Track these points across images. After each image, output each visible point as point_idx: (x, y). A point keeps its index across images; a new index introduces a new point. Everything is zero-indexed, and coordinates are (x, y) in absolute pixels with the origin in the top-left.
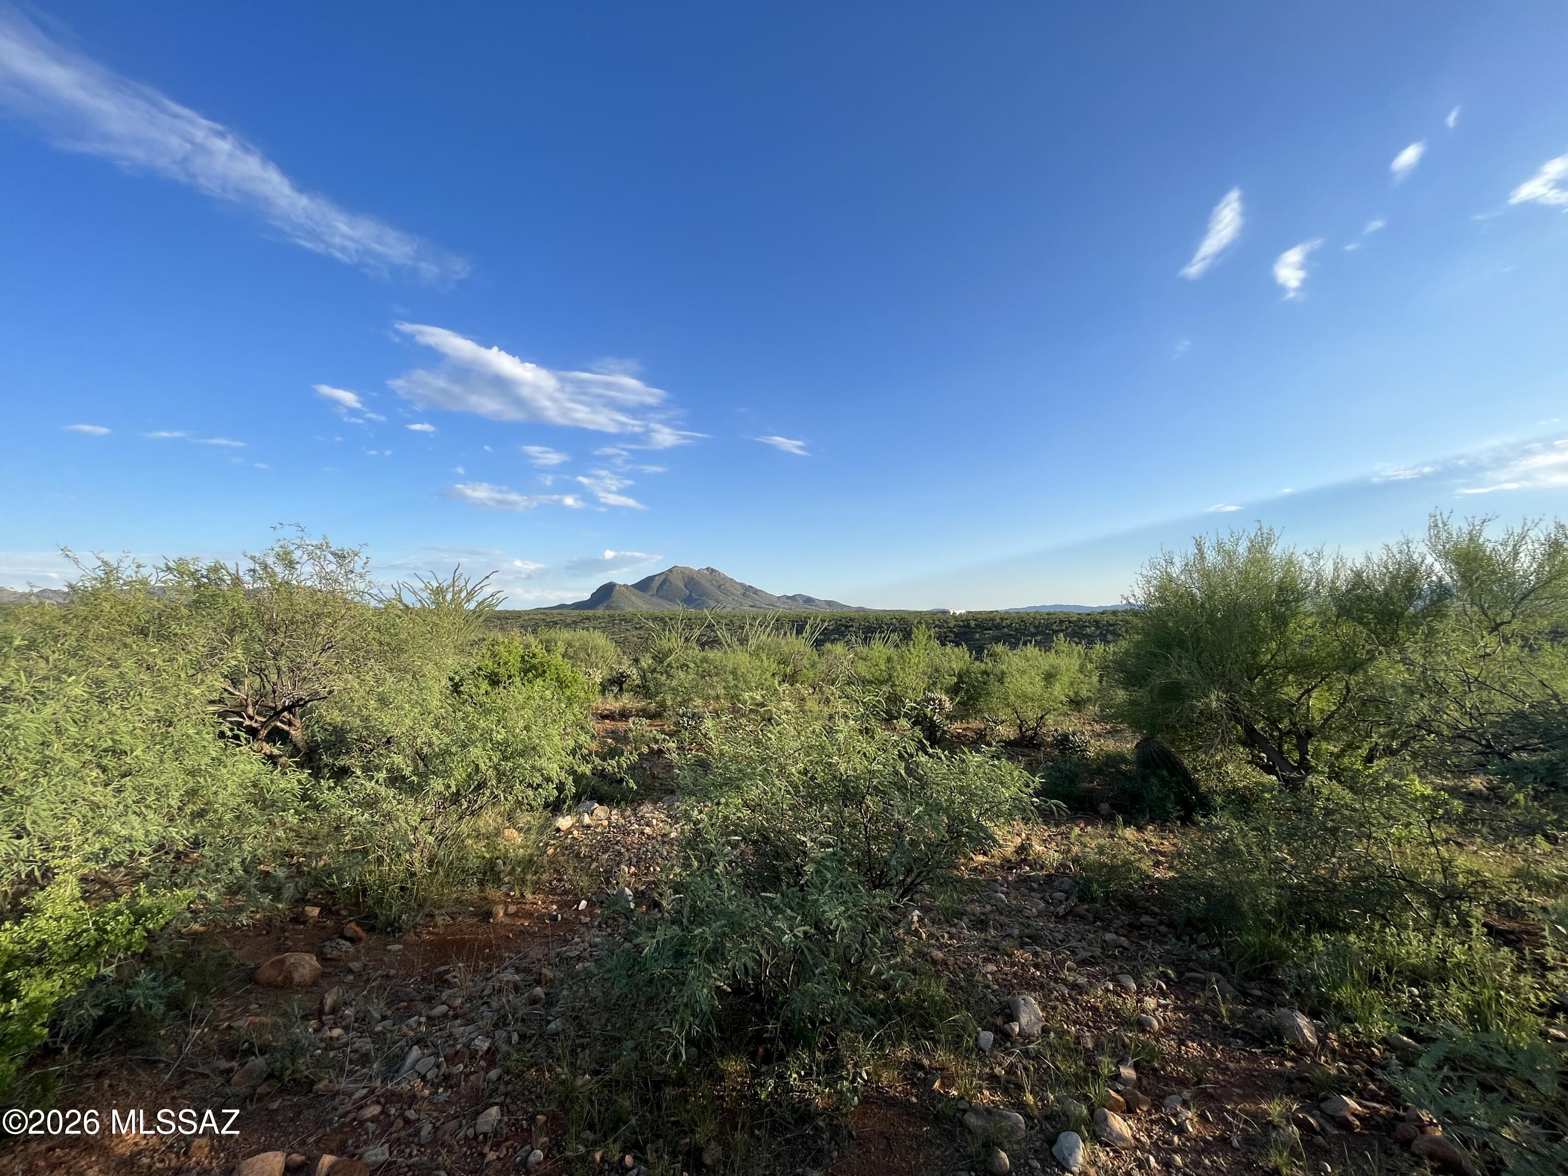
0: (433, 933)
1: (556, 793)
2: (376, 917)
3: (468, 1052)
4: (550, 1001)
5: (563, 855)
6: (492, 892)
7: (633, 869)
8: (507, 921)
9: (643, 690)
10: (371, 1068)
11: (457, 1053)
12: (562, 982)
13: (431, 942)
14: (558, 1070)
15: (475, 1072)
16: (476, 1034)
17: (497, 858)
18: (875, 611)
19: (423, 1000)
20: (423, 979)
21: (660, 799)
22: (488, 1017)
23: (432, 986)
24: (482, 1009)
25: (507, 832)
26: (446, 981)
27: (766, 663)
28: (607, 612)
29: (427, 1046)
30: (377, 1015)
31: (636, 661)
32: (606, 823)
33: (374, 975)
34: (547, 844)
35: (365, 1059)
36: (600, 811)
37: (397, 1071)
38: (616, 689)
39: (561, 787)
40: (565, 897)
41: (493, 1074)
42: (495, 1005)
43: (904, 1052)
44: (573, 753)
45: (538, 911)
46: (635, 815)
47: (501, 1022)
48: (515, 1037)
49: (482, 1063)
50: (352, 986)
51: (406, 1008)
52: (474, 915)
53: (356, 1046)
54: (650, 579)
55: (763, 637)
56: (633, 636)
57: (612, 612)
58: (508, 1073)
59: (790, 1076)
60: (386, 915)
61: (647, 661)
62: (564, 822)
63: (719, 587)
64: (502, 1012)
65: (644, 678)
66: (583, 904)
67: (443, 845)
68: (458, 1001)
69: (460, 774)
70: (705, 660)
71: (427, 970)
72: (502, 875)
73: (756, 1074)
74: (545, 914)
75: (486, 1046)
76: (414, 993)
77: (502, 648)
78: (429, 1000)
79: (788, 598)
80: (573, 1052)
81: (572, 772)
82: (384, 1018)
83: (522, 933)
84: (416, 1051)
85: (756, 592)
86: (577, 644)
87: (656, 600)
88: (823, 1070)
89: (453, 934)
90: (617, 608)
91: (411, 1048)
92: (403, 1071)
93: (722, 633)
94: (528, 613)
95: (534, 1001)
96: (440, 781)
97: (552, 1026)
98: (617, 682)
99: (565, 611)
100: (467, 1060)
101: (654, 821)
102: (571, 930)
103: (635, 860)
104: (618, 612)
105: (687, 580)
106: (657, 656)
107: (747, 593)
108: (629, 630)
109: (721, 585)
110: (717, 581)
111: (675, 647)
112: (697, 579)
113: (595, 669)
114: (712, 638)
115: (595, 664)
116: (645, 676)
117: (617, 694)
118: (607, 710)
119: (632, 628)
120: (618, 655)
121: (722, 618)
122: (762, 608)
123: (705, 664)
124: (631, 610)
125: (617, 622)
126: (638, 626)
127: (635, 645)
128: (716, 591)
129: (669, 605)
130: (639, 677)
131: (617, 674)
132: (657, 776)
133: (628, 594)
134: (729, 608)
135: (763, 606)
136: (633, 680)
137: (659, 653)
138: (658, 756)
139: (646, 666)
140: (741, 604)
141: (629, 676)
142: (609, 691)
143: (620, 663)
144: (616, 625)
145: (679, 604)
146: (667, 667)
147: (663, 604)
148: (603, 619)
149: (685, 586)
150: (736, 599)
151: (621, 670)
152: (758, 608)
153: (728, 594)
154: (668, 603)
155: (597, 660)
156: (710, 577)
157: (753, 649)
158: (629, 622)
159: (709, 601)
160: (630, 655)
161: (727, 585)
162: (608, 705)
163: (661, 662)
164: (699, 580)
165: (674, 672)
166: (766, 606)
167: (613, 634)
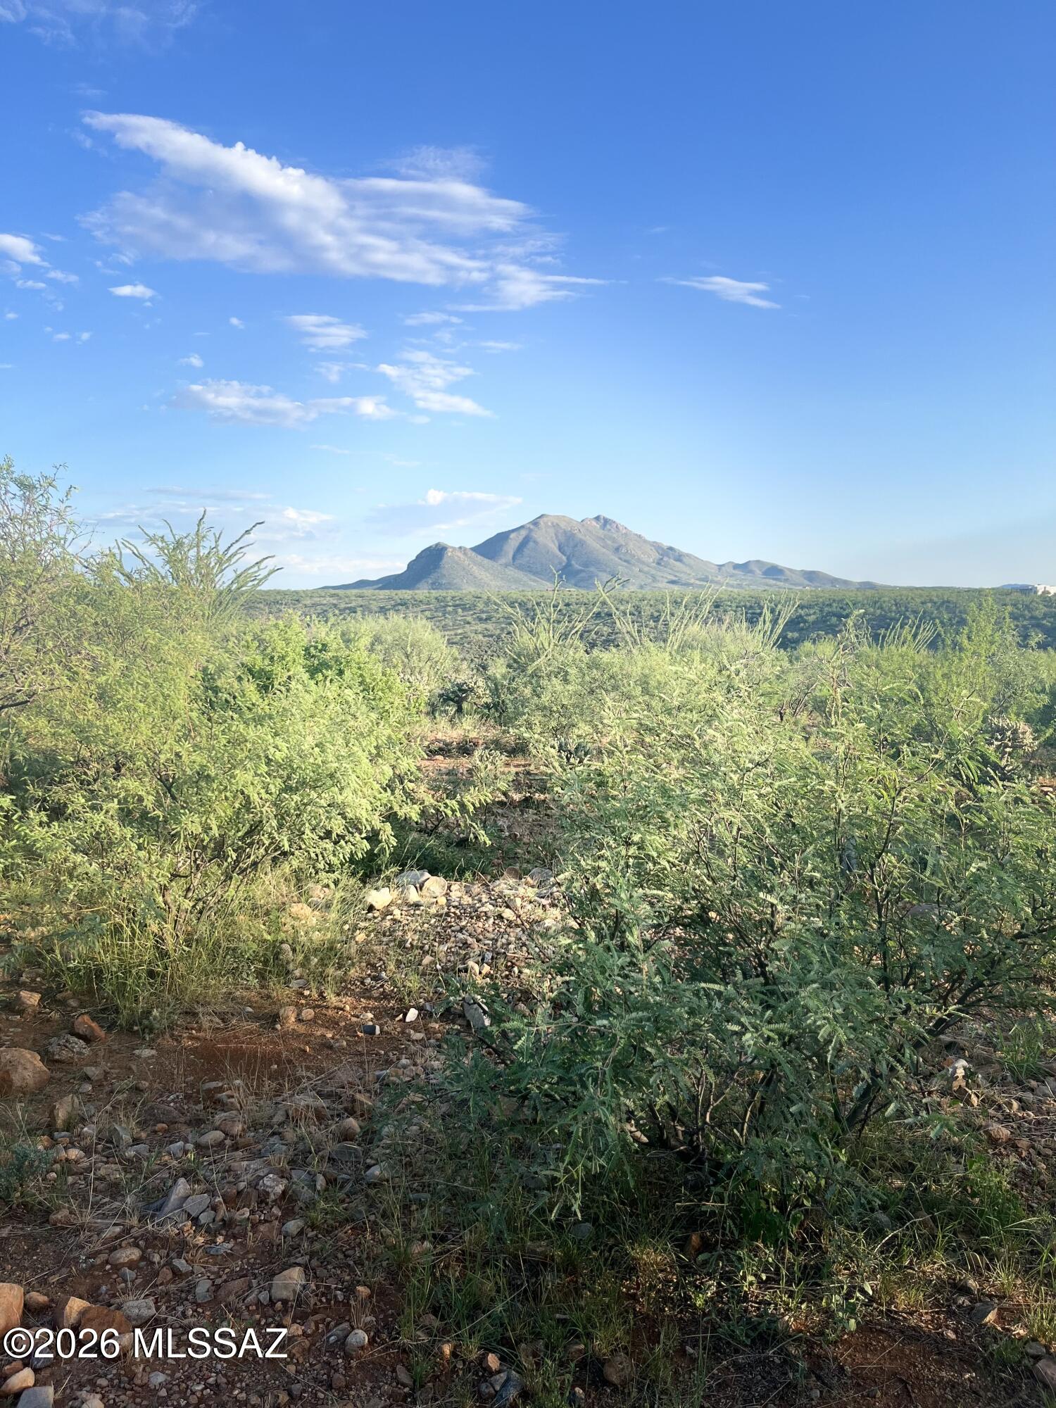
0: (197, 1039)
1: (366, 845)
2: (117, 1011)
3: (255, 1194)
4: (370, 1136)
5: (381, 943)
6: (279, 991)
7: (486, 969)
8: (301, 1029)
9: (497, 711)
10: (123, 1201)
11: (239, 1193)
12: (385, 1116)
13: (194, 1051)
14: (386, 1231)
15: (266, 1221)
16: (266, 1171)
17: (282, 942)
18: (893, 589)
19: (189, 1123)
20: (187, 1097)
21: (527, 872)
22: (280, 1153)
23: (201, 1106)
24: (272, 1140)
25: (295, 909)
26: (219, 1101)
28: (435, 593)
29: (198, 1182)
30: (126, 1137)
31: (484, 668)
32: (443, 901)
33: (119, 1085)
34: (355, 928)
35: (115, 1190)
36: (435, 884)
37: (159, 1209)
38: (452, 709)
39: (373, 837)
40: (385, 1003)
41: (293, 1226)
42: (290, 1135)
43: (936, 1266)
44: (390, 787)
45: (345, 1019)
46: (489, 891)
47: (299, 1159)
48: (321, 1182)
49: (276, 1211)
50: (89, 1099)
51: (166, 1131)
52: (255, 1018)
53: (102, 1172)
54: (502, 537)
55: (695, 628)
56: (475, 631)
57: (442, 593)
58: (313, 1227)
59: (744, 1278)
60: (130, 1009)
61: (498, 669)
62: (380, 897)
63: (617, 549)
64: (301, 1147)
65: (495, 692)
66: (412, 1014)
67: (204, 917)
68: (238, 1128)
69: (224, 810)
70: (594, 665)
71: (192, 1085)
72: (291, 967)
73: (686, 1269)
74: (357, 1024)
75: (280, 1189)
76: (175, 1113)
77: (275, 634)
78: (197, 1123)
79: (736, 566)
80: (406, 1208)
81: (391, 817)
82: (136, 1141)
83: (326, 1046)
84: (182, 1187)
85: (680, 557)
86: (389, 638)
87: (512, 572)
88: (798, 1275)
89: (225, 1041)
90: (449, 586)
91: (175, 1182)
92: (167, 1209)
93: (625, 626)
94: (310, 594)
95: (347, 1136)
96: (196, 818)
97: (376, 1171)
98: (455, 698)
99: (368, 592)
100: (254, 1204)
101: (518, 902)
102: (396, 1049)
103: (489, 955)
104: (452, 593)
105: (562, 539)
106: (515, 661)
107: (665, 559)
108: (469, 623)
109: (621, 546)
110: (614, 540)
111: (546, 645)
112: (580, 536)
113: (419, 677)
114: (605, 634)
115: (417, 670)
116: (497, 689)
117: (453, 717)
118: (438, 741)
119: (474, 619)
120: (456, 659)
121: (621, 601)
122: (692, 584)
123: (595, 671)
124: (472, 589)
125: (450, 609)
126: (484, 616)
127: (480, 647)
128: (613, 557)
129: (534, 581)
130: (488, 692)
131: (453, 687)
132: (520, 840)
133: (467, 563)
134: (634, 584)
135: (692, 581)
136: (479, 697)
137: (519, 655)
138: (521, 811)
139: (498, 676)
140: (654, 579)
141: (472, 690)
142: (442, 712)
143: (457, 671)
144: (449, 613)
145: (551, 579)
146: (532, 676)
147: (525, 579)
148: (428, 603)
149: (560, 549)
150: (646, 569)
151: (459, 681)
152: (685, 584)
153: (633, 561)
154: (533, 577)
155: (421, 665)
156: (601, 533)
157: (676, 647)
158: (470, 609)
159: (600, 574)
160: (472, 661)
161: (631, 546)
162: (440, 734)
163: (523, 669)
164: (583, 538)
165: (544, 682)
166: (698, 582)
167: (445, 628)
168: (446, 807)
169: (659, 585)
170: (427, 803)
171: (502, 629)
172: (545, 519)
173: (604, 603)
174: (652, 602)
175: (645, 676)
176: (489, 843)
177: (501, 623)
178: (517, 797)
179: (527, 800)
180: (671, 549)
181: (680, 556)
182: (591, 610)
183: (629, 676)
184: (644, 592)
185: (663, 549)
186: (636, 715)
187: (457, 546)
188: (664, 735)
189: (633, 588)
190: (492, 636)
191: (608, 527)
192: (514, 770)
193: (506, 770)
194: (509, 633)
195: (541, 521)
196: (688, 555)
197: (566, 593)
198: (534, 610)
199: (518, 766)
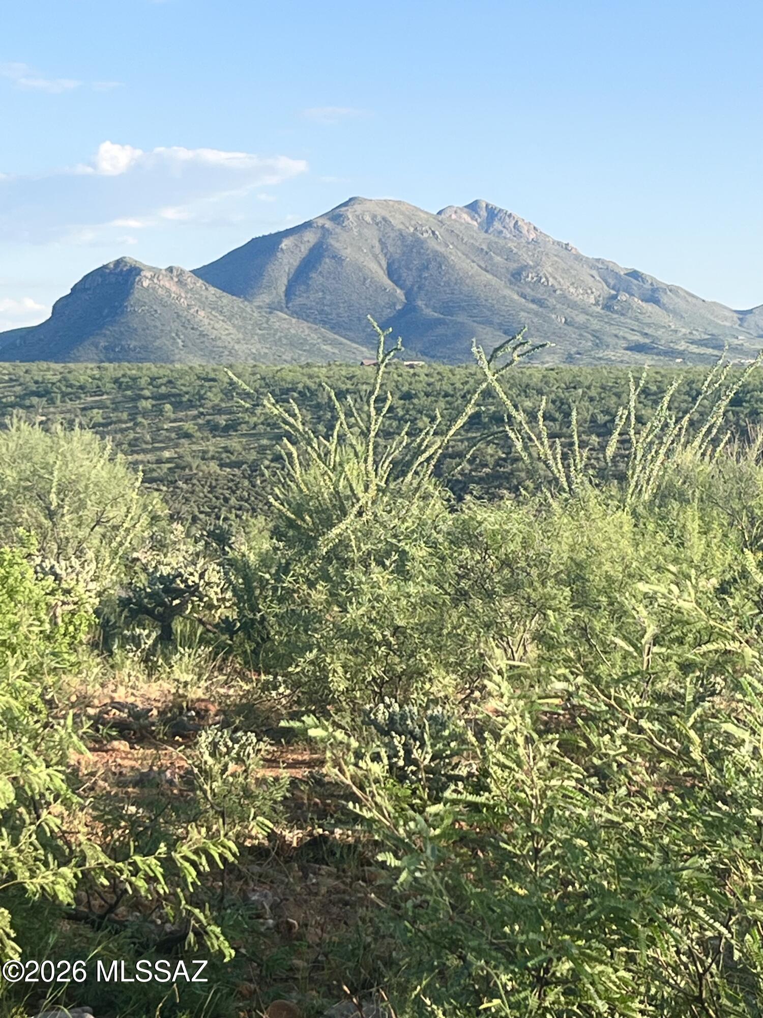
27: (697, 546)
28: (112, 369)
31: (221, 538)
38: (148, 636)
54: (263, 248)
56: (203, 455)
57: (128, 369)
63: (516, 276)
65: (245, 597)
70: (465, 536)
85: (653, 295)
87: (284, 323)
90: (145, 354)
93: (533, 445)
104: (151, 368)
105: (395, 250)
106: (291, 524)
107: (623, 297)
108: (188, 436)
109: (525, 267)
110: (509, 255)
111: (359, 489)
112: (433, 244)
113: (75, 562)
114: (491, 461)
115: (74, 544)
116: (249, 589)
117: (152, 651)
118: (120, 706)
119: (200, 428)
120: (155, 519)
121: (525, 390)
122: (681, 354)
123: (466, 550)
124: (196, 362)
125: (147, 404)
126: (222, 420)
127: (212, 489)
128: (507, 292)
129: (333, 343)
130: (229, 595)
131: (151, 583)
132: (300, 937)
133: (184, 302)
134: (553, 352)
135: (682, 346)
136: (210, 606)
137: (299, 511)
138: (302, 868)
139: (252, 558)
140: (599, 342)
141: (193, 590)
142: (125, 640)
143: (159, 545)
144: (145, 414)
145: (370, 340)
146: (328, 559)
147: (314, 338)
148: (99, 392)
149: (391, 273)
150: (581, 318)
151: (165, 571)
152: (666, 353)
153: (552, 301)
154: (331, 335)
155: (81, 534)
156: (482, 239)
157: (646, 497)
158: (191, 405)
159: (479, 328)
160: (195, 519)
161: (547, 269)
162: (122, 690)
163: (307, 543)
164: (441, 249)
165: (354, 574)
166: (694, 348)
167: (134, 447)
168: (135, 873)
169: (610, 354)
170: (91, 863)
171: (262, 450)
172: (358, 208)
173: (488, 393)
174: (593, 393)
175: (579, 565)
176: (229, 953)
177: (257, 436)
178: (293, 836)
179: (316, 843)
180: (635, 274)
181: (654, 290)
182: (460, 413)
183: (541, 561)
184: (575, 369)
185: (617, 275)
186: (560, 686)
187: (163, 266)
188: (622, 730)
189: (551, 361)
190: (237, 465)
191: (497, 225)
192: (285, 774)
193: (270, 774)
194: (278, 458)
195: (350, 213)
196: (673, 290)
197: (404, 370)
198: (333, 409)
199: (295, 764)
